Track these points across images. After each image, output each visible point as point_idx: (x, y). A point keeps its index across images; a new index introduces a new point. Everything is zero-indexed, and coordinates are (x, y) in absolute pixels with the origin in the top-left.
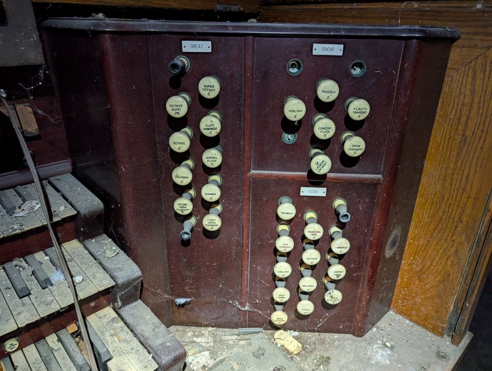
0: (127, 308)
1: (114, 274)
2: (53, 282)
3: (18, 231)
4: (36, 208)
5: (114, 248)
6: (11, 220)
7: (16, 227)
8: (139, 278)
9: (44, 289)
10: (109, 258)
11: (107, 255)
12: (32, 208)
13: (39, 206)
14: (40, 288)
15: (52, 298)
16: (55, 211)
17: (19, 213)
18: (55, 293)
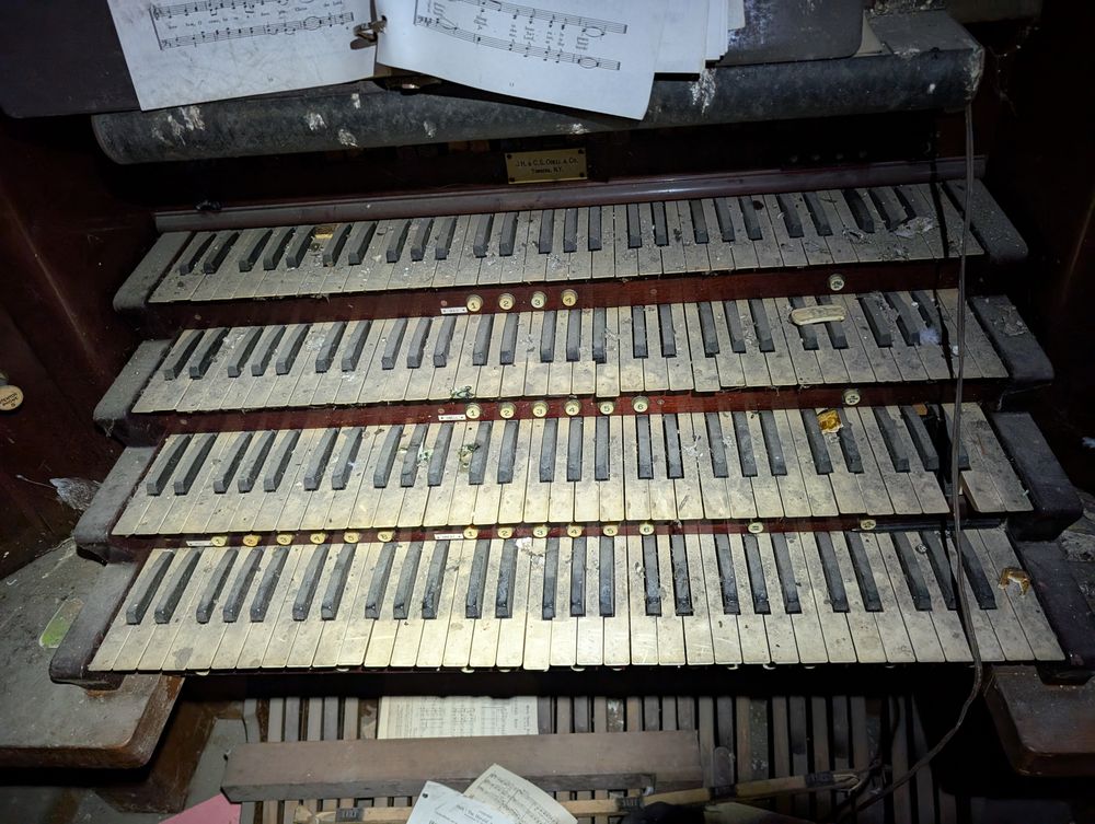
0: (1006, 416)
1: (1012, 362)
2: (922, 342)
3: (902, 259)
4: (925, 230)
5: (1020, 323)
6: (892, 239)
7: (900, 252)
8: (1047, 381)
9: (908, 345)
10: (1007, 335)
11: (1006, 330)
12: (921, 228)
13: (930, 227)
14: (904, 343)
15: (919, 361)
16: (952, 242)
17: (902, 231)
18: (923, 356)
